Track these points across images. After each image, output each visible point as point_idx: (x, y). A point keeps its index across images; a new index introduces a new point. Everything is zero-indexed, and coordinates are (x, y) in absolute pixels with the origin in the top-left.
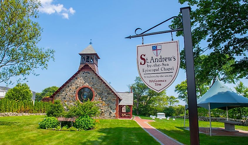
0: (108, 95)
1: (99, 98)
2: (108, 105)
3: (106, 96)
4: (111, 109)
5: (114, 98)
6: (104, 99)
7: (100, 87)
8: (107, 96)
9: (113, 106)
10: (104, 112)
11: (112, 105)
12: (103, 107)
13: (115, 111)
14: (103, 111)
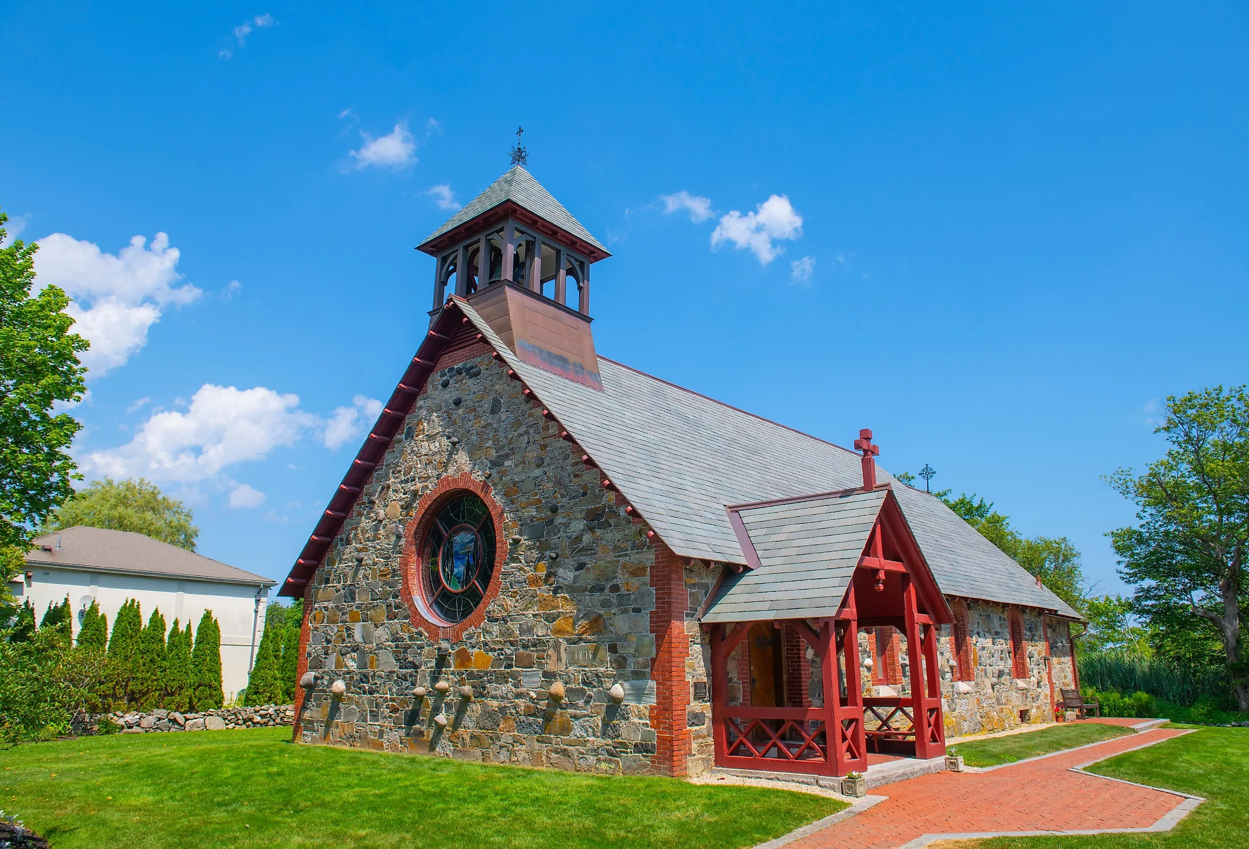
0: (591, 529)
1: (530, 572)
2: (597, 624)
3: (579, 539)
4: (621, 663)
5: (634, 558)
6: (566, 575)
7: (538, 472)
8: (587, 538)
9: (633, 639)
10: (565, 700)
11: (620, 624)
12: (557, 646)
13: (652, 684)
14: (558, 687)
